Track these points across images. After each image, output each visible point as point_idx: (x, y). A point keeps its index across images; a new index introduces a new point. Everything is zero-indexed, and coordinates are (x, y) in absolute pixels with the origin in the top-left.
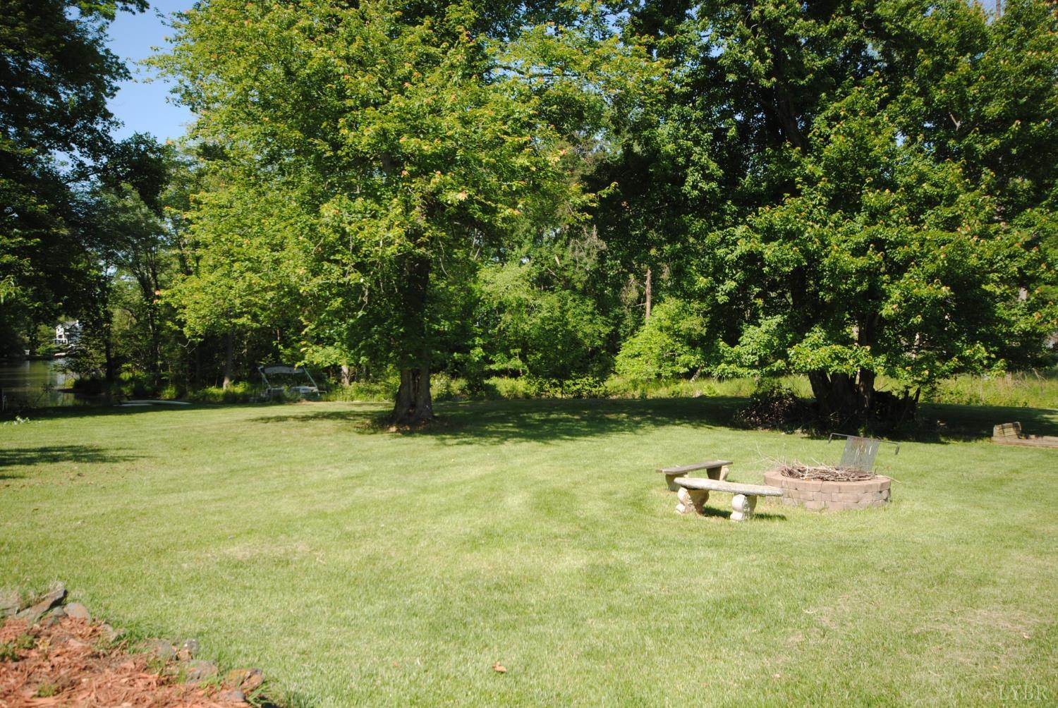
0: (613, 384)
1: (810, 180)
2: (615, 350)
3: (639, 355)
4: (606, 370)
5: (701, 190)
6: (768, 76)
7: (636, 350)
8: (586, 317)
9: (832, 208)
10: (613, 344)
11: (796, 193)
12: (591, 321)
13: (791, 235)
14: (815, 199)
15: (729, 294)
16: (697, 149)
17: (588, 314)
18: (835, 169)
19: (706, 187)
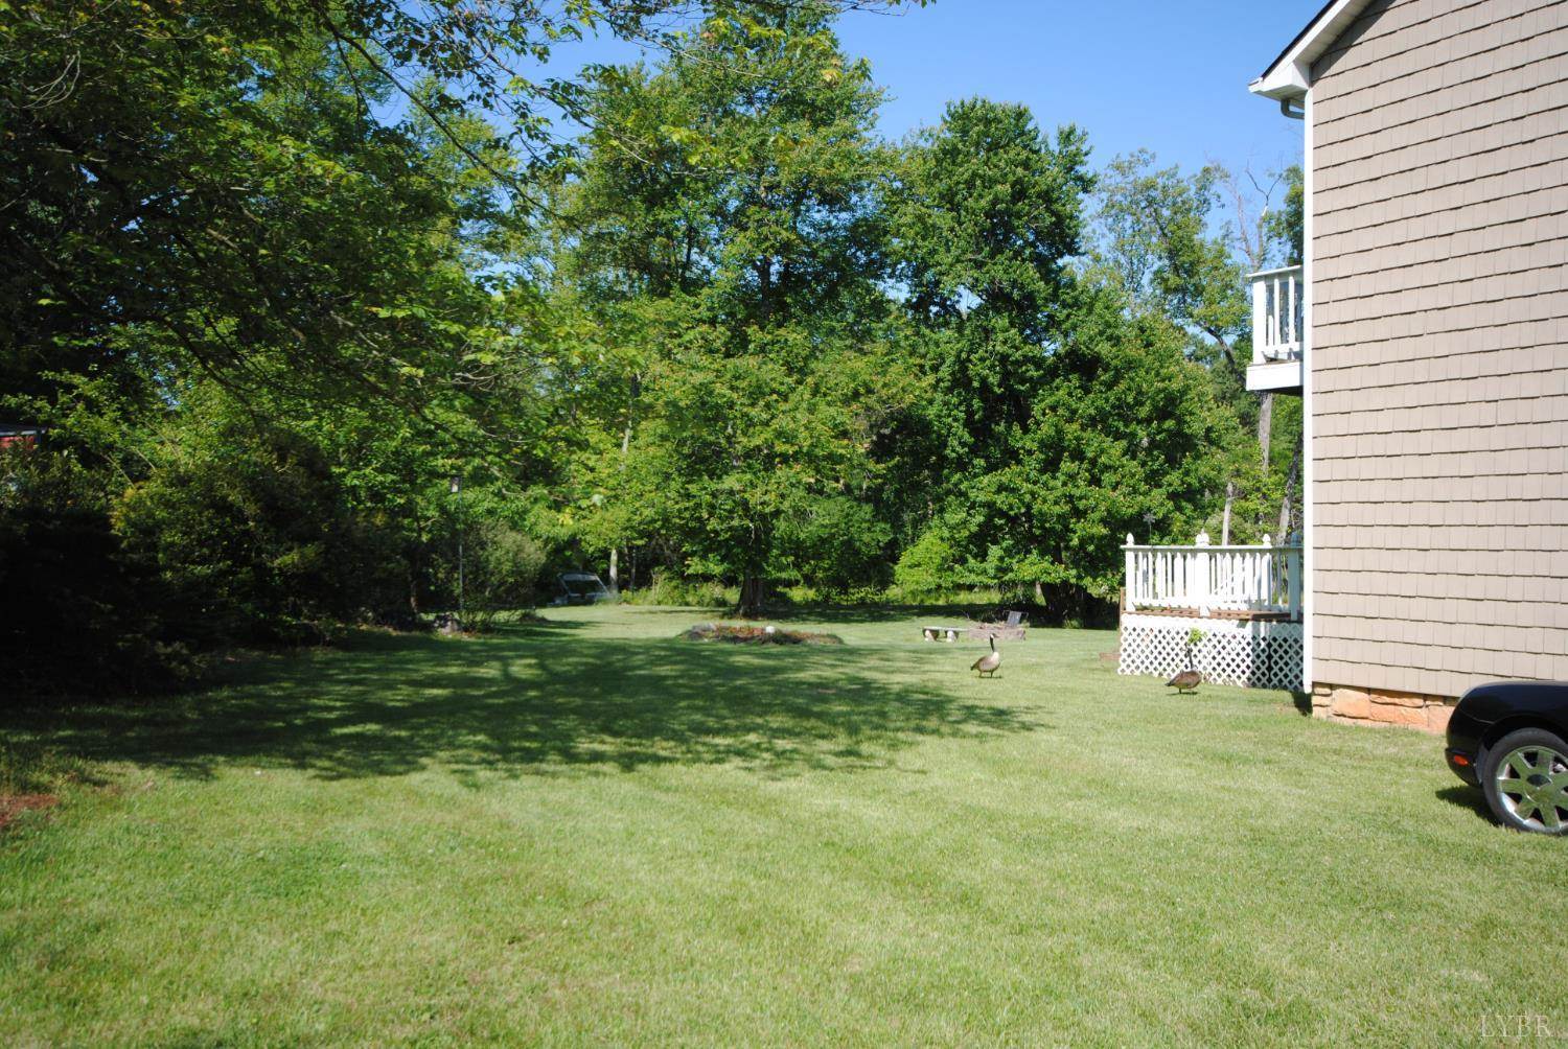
0: (893, 592)
1: (1030, 453)
2: (895, 560)
3: (919, 565)
4: (886, 580)
5: (957, 453)
6: (1000, 386)
7: (916, 558)
8: (865, 525)
9: (1042, 471)
10: (892, 552)
11: (1019, 462)
12: (869, 529)
13: (1013, 491)
14: (1032, 464)
15: (979, 525)
16: (955, 424)
17: (866, 521)
18: (1044, 445)
19: (961, 451)
